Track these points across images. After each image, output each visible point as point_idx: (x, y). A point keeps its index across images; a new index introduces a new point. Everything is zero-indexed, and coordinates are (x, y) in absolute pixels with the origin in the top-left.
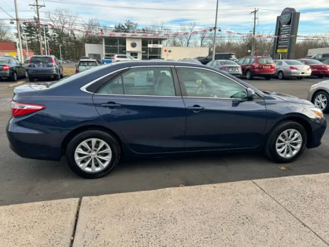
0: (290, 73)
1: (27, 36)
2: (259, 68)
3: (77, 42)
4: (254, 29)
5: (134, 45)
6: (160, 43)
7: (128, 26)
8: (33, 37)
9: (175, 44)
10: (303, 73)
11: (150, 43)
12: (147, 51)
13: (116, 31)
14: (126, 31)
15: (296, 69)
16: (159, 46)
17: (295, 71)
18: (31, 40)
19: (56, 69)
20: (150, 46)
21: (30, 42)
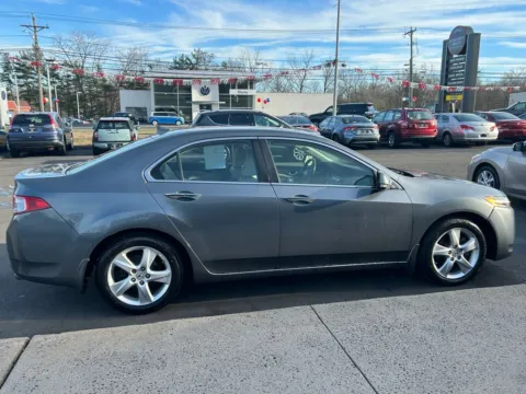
0: (463, 135)
1: (19, 77)
2: (408, 128)
3: (107, 88)
4: (411, 61)
5: (205, 91)
6: (251, 88)
7: (197, 59)
8: (30, 80)
9: (278, 89)
10: (483, 135)
11: (234, 88)
12: (228, 102)
13: (176, 68)
14: (193, 67)
15: (472, 128)
16: (249, 92)
17: (471, 131)
18: (27, 84)
19: (59, 135)
20: (233, 92)
21: (25, 88)
